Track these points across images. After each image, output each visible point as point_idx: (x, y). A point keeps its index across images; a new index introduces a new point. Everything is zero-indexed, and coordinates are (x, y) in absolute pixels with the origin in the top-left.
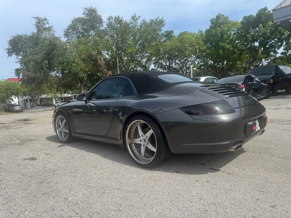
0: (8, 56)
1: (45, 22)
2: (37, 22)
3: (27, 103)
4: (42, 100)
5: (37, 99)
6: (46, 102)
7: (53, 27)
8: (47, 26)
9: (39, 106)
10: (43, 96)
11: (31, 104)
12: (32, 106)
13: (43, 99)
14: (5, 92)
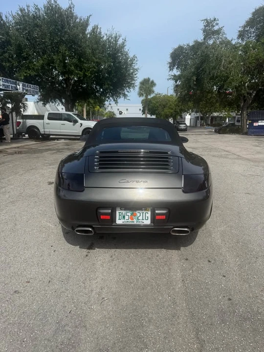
0: (169, 71)
1: (214, 24)
2: (204, 26)
3: (198, 121)
4: (213, 118)
5: (208, 118)
6: (218, 122)
7: (223, 29)
8: (216, 28)
9: (209, 125)
10: (215, 114)
11: (201, 122)
12: (202, 125)
13: (216, 118)
14: (174, 108)
